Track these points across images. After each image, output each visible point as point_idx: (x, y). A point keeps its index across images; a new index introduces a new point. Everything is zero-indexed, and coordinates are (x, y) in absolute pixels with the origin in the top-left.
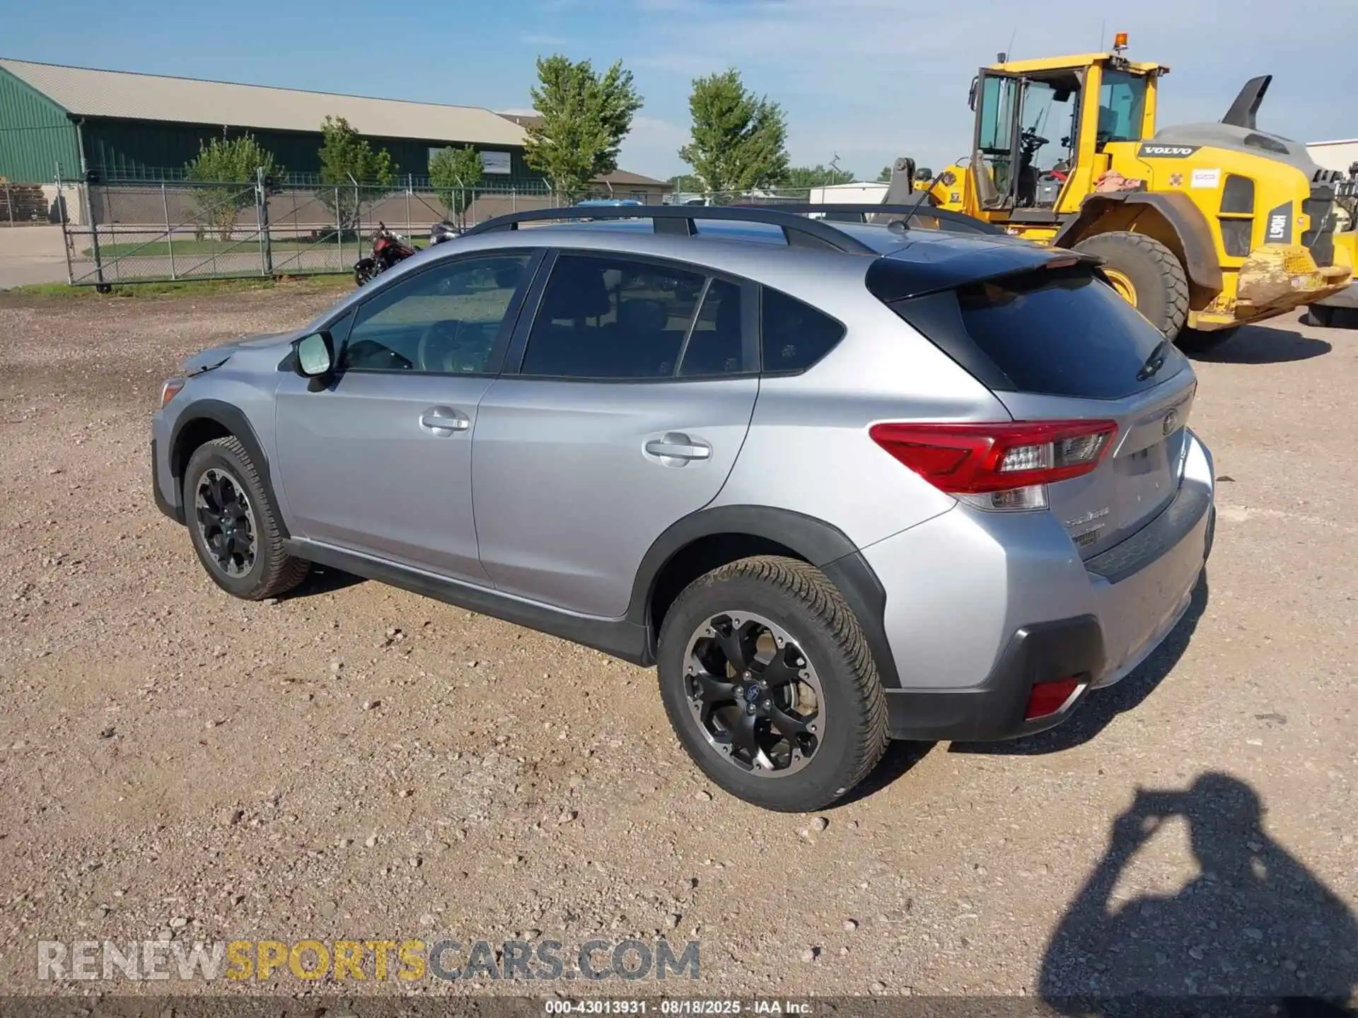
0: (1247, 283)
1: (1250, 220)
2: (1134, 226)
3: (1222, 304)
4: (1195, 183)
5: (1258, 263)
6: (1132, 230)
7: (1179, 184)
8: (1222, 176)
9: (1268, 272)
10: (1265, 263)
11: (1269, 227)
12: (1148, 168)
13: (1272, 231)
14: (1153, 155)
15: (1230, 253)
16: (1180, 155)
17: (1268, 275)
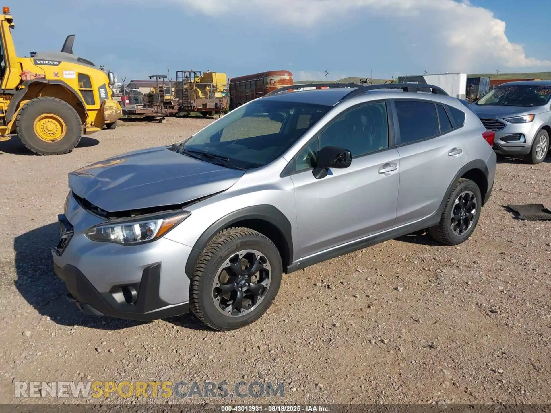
0: (108, 114)
1: (92, 91)
2: (41, 94)
3: (89, 124)
4: (66, 76)
5: (110, 107)
6: (40, 96)
7: (58, 76)
8: (76, 74)
9: (114, 110)
10: (112, 106)
11: (100, 94)
12: (42, 70)
13: (101, 95)
14: (41, 64)
15: (88, 104)
16: (54, 65)
17: (114, 111)
